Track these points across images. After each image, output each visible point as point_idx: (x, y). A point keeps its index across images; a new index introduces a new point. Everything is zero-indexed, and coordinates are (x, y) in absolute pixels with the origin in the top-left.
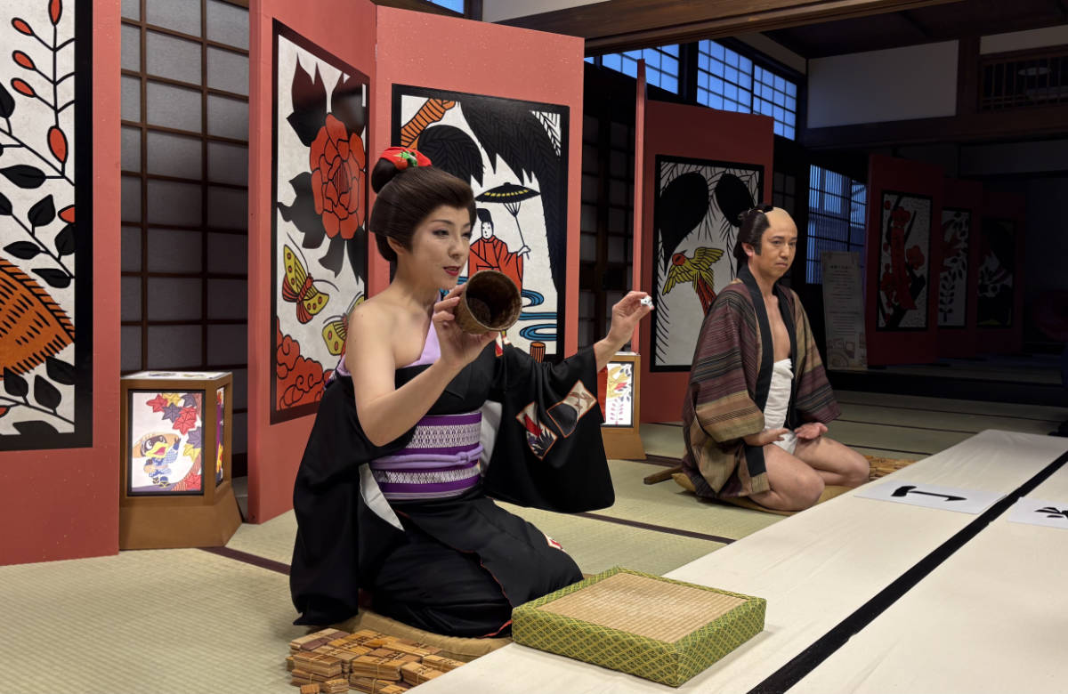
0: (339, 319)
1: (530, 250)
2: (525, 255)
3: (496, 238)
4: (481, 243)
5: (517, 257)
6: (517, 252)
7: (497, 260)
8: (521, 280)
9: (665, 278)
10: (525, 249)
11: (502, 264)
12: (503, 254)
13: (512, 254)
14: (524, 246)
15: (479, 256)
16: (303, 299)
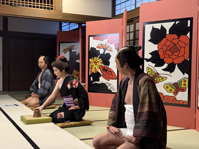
0: (173, 84)
16: (154, 78)
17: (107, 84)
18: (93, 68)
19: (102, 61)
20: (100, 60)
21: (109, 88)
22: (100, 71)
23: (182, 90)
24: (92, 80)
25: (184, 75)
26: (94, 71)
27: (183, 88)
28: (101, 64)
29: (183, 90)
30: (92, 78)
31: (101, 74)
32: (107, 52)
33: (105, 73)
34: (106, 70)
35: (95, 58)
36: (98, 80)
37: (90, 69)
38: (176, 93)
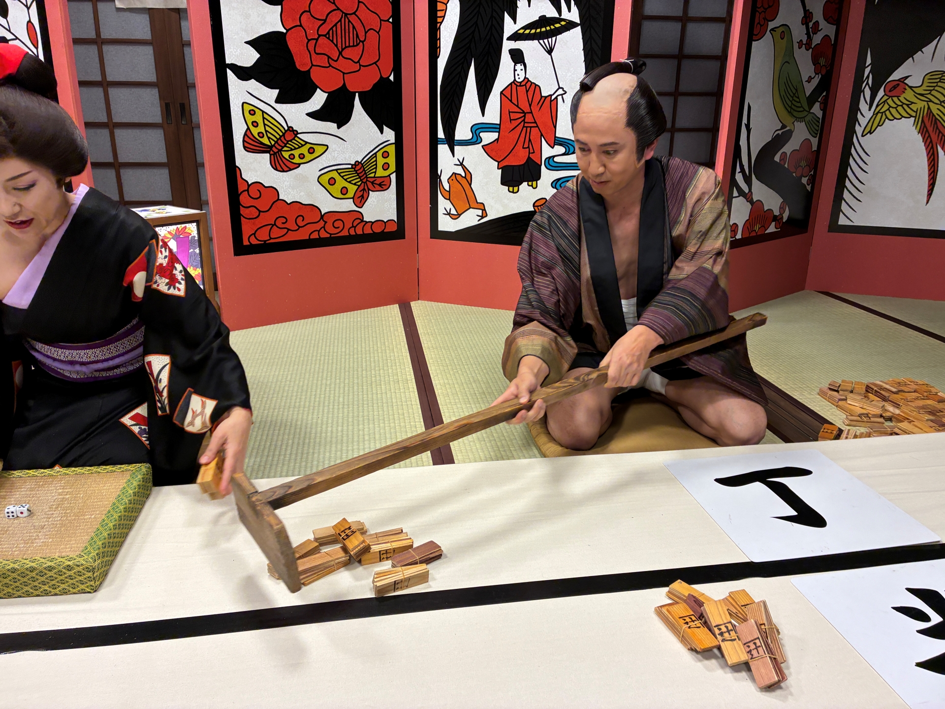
0: (350, 166)
1: (566, 93)
2: (560, 98)
3: (528, 80)
4: (514, 86)
5: (551, 101)
6: (551, 96)
7: (530, 105)
8: (555, 127)
9: (869, 114)
10: (560, 92)
11: (535, 109)
12: (537, 98)
13: (546, 97)
14: (560, 88)
15: (511, 101)
16: (281, 150)
23: (380, 185)
25: (382, 132)
27: (382, 180)
29: (382, 185)
38: (362, 196)
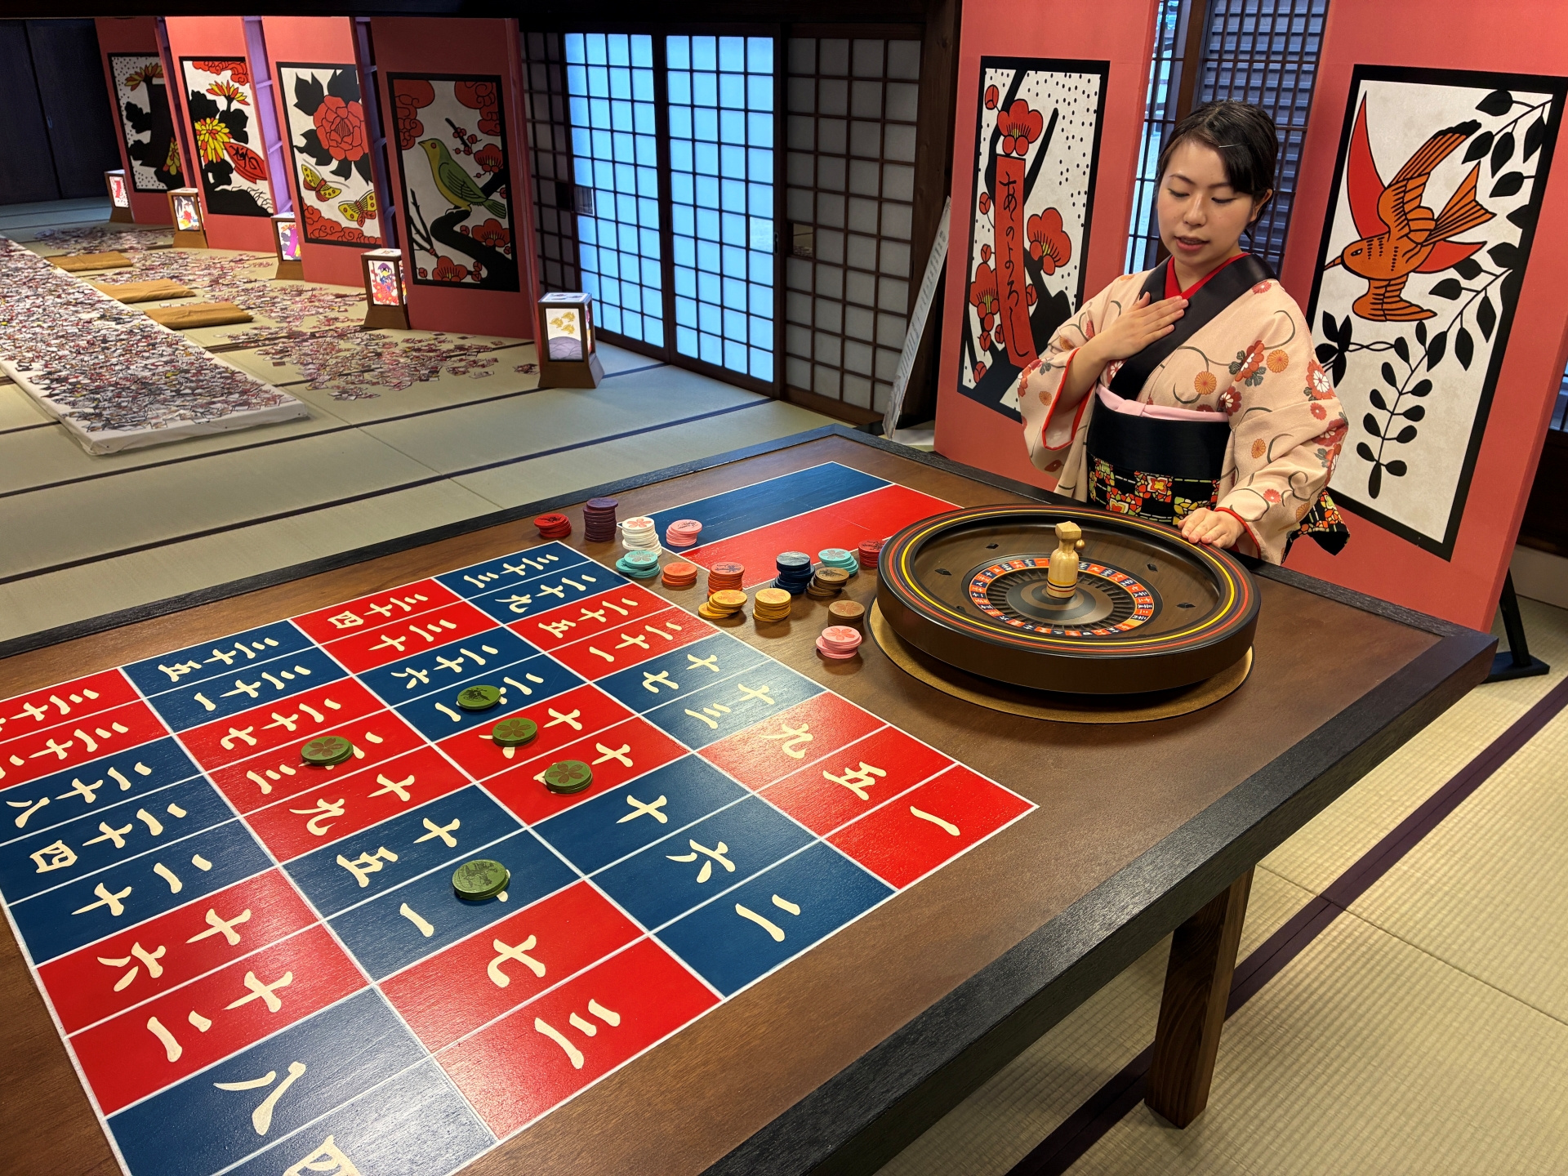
0: (352, 202)
16: (319, 190)
17: (252, 193)
18: (209, 150)
19: (227, 130)
20: (223, 129)
21: (259, 203)
22: (227, 158)
23: (370, 215)
24: (212, 181)
25: (368, 185)
26: (211, 156)
28: (226, 140)
29: (372, 216)
30: (210, 175)
31: (233, 166)
32: (235, 105)
33: (242, 163)
34: (244, 156)
35: (208, 120)
36: (229, 182)
37: (202, 152)
38: (362, 221)
